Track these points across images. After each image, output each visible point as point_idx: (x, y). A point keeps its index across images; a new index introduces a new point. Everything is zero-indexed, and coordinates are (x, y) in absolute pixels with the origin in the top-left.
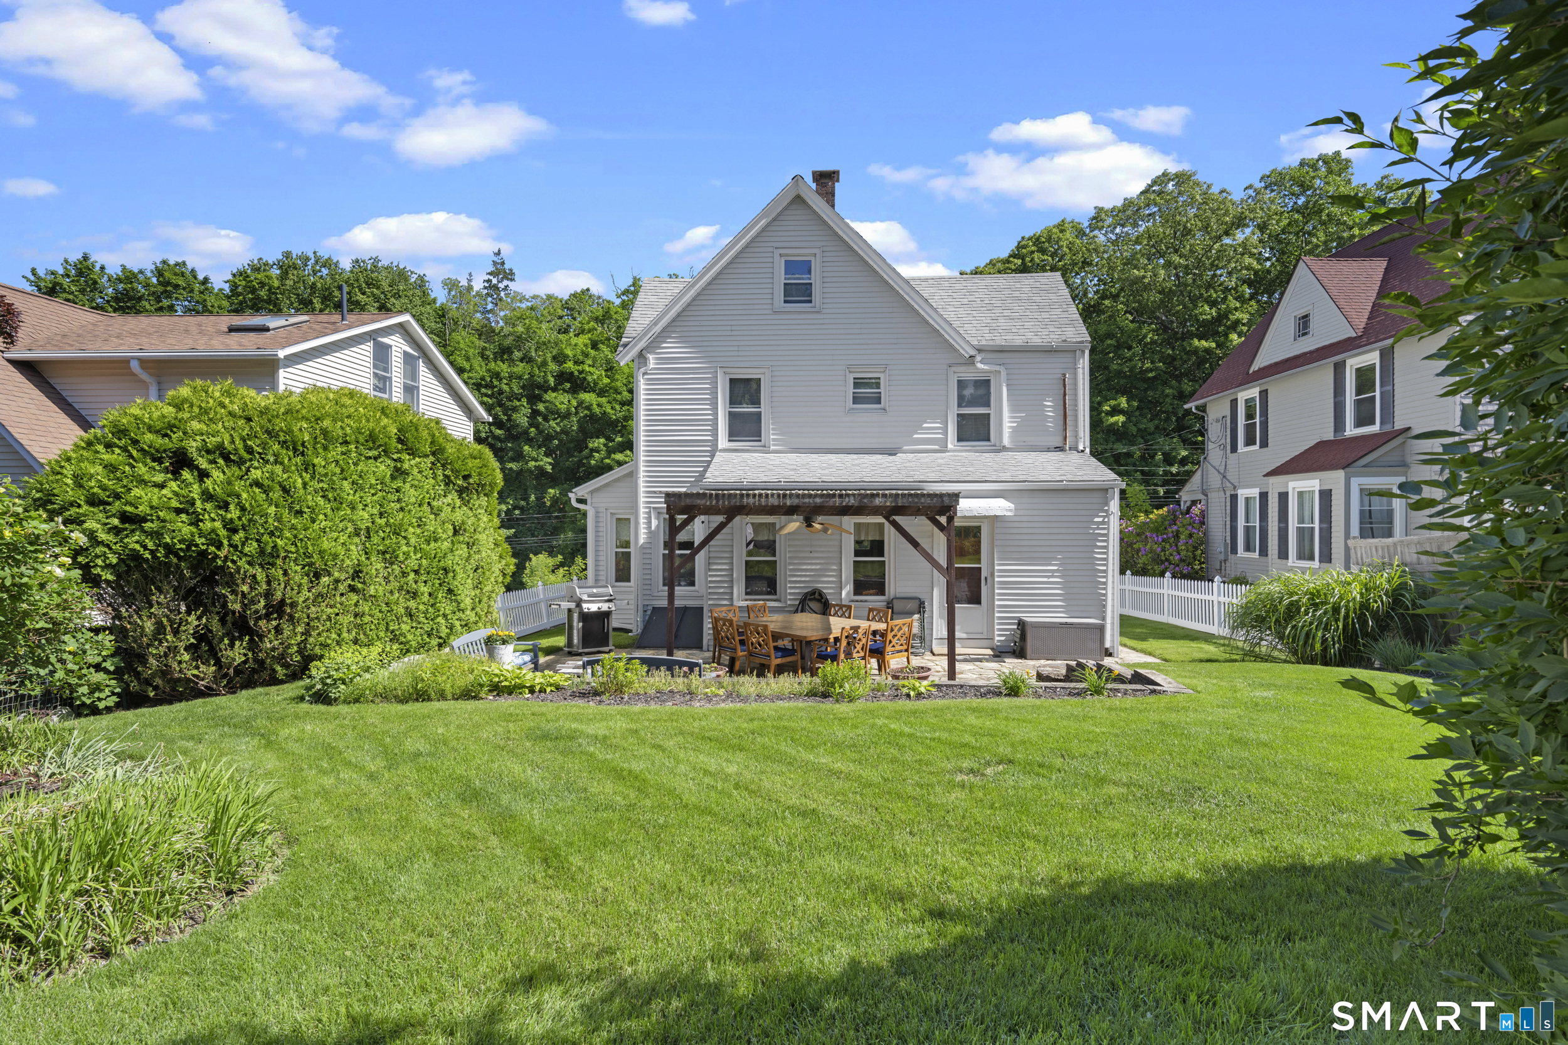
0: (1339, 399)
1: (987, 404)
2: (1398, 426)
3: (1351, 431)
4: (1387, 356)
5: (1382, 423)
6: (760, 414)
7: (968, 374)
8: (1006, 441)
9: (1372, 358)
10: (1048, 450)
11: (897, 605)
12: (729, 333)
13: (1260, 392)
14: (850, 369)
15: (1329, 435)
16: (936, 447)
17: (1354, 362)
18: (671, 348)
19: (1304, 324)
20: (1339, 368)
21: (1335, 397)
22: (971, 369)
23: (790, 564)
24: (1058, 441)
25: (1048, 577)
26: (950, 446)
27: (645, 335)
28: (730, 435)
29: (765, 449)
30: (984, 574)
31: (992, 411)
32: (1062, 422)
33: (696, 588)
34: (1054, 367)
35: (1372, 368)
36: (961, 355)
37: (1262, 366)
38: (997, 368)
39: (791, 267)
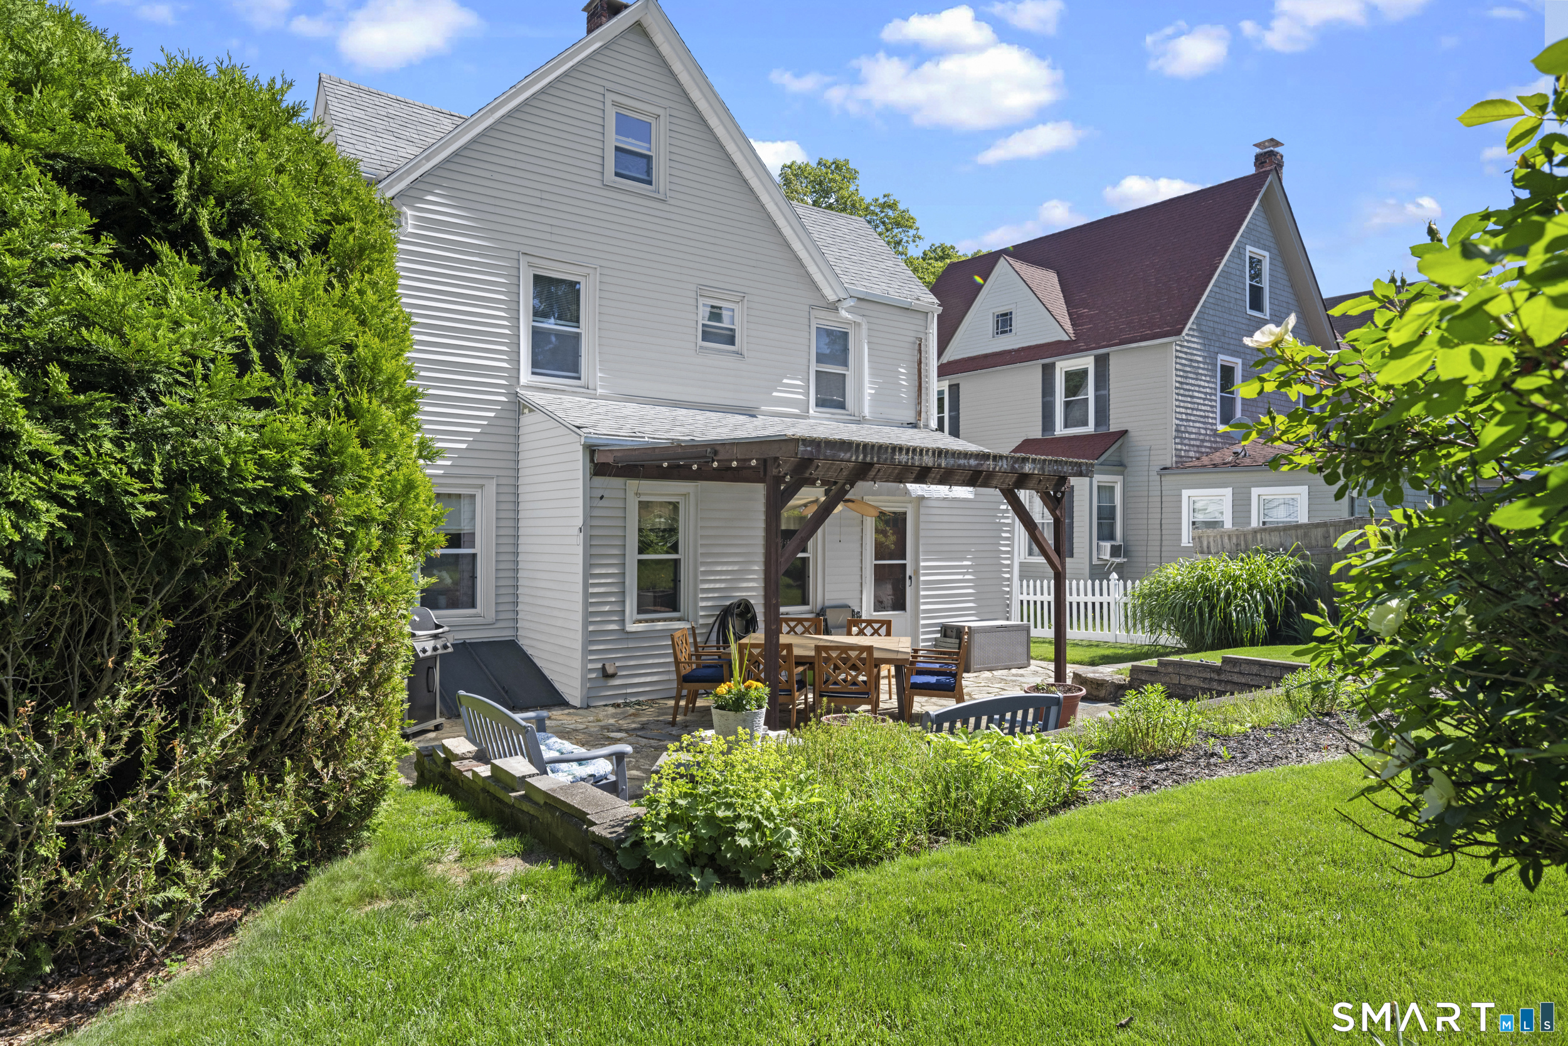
0: (1048, 399)
1: (845, 363)
2: (1113, 428)
3: (1060, 430)
4: (1102, 363)
5: (1097, 424)
6: (577, 337)
7: (828, 321)
8: (867, 412)
9: (1086, 362)
10: (901, 425)
11: (831, 616)
12: (538, 202)
13: (950, 386)
14: (701, 291)
15: (1036, 433)
16: (796, 411)
17: (1064, 366)
18: (436, 205)
19: (1004, 322)
20: (1048, 372)
21: (1044, 396)
22: (830, 316)
23: (703, 564)
24: (910, 416)
25: (964, 574)
26: (811, 411)
27: (408, 172)
28: (533, 367)
29: (588, 391)
30: (909, 572)
31: (850, 374)
32: (915, 395)
33: (478, 610)
34: (908, 328)
35: (1085, 372)
36: (823, 296)
37: (952, 359)
38: (858, 319)
39: (625, 124)
